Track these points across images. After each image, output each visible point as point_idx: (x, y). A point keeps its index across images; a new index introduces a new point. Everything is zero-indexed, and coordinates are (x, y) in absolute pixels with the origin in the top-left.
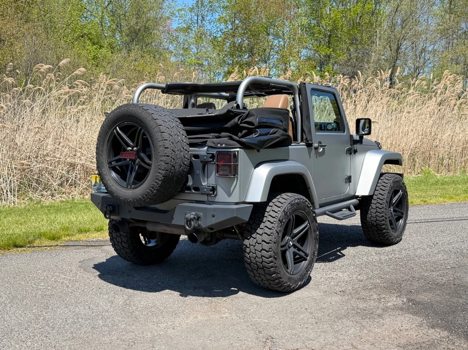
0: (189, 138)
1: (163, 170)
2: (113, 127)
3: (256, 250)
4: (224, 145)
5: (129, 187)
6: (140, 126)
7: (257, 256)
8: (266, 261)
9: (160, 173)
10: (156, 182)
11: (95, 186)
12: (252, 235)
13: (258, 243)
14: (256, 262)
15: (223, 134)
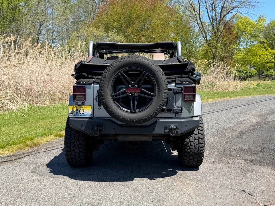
0: (167, 78)
1: (165, 99)
2: (118, 71)
3: (194, 144)
4: (187, 82)
5: (133, 112)
6: (144, 70)
7: (195, 148)
8: (201, 149)
9: (163, 101)
10: (160, 107)
11: (71, 113)
12: (191, 136)
13: (196, 140)
14: (194, 151)
15: (184, 75)
